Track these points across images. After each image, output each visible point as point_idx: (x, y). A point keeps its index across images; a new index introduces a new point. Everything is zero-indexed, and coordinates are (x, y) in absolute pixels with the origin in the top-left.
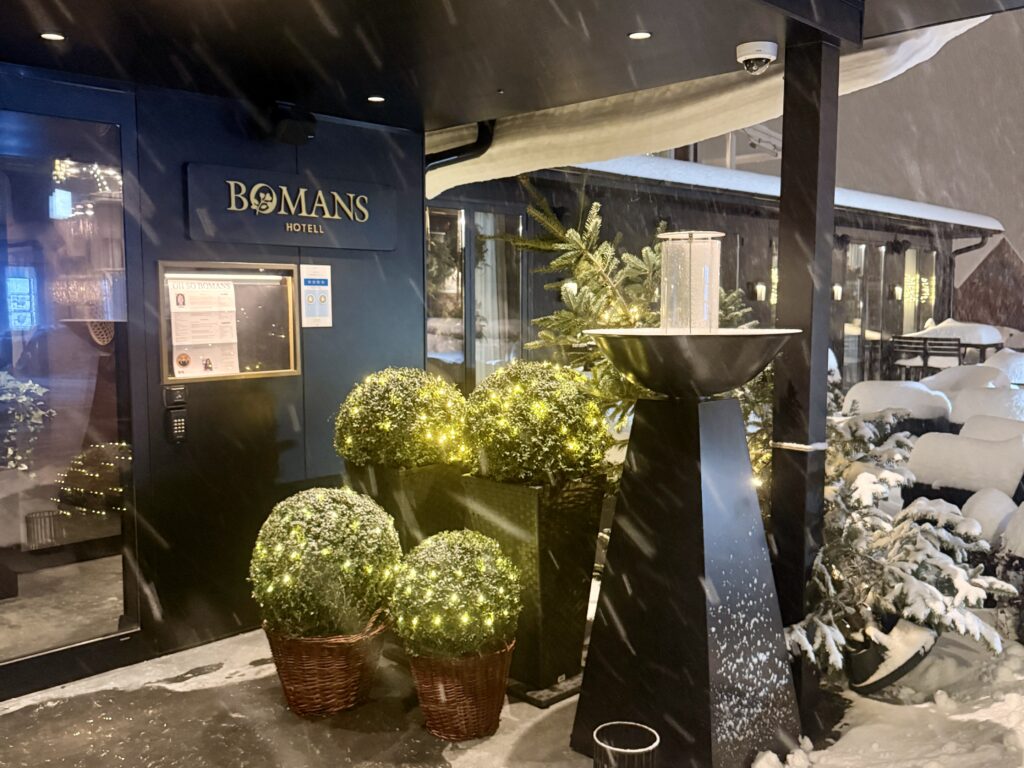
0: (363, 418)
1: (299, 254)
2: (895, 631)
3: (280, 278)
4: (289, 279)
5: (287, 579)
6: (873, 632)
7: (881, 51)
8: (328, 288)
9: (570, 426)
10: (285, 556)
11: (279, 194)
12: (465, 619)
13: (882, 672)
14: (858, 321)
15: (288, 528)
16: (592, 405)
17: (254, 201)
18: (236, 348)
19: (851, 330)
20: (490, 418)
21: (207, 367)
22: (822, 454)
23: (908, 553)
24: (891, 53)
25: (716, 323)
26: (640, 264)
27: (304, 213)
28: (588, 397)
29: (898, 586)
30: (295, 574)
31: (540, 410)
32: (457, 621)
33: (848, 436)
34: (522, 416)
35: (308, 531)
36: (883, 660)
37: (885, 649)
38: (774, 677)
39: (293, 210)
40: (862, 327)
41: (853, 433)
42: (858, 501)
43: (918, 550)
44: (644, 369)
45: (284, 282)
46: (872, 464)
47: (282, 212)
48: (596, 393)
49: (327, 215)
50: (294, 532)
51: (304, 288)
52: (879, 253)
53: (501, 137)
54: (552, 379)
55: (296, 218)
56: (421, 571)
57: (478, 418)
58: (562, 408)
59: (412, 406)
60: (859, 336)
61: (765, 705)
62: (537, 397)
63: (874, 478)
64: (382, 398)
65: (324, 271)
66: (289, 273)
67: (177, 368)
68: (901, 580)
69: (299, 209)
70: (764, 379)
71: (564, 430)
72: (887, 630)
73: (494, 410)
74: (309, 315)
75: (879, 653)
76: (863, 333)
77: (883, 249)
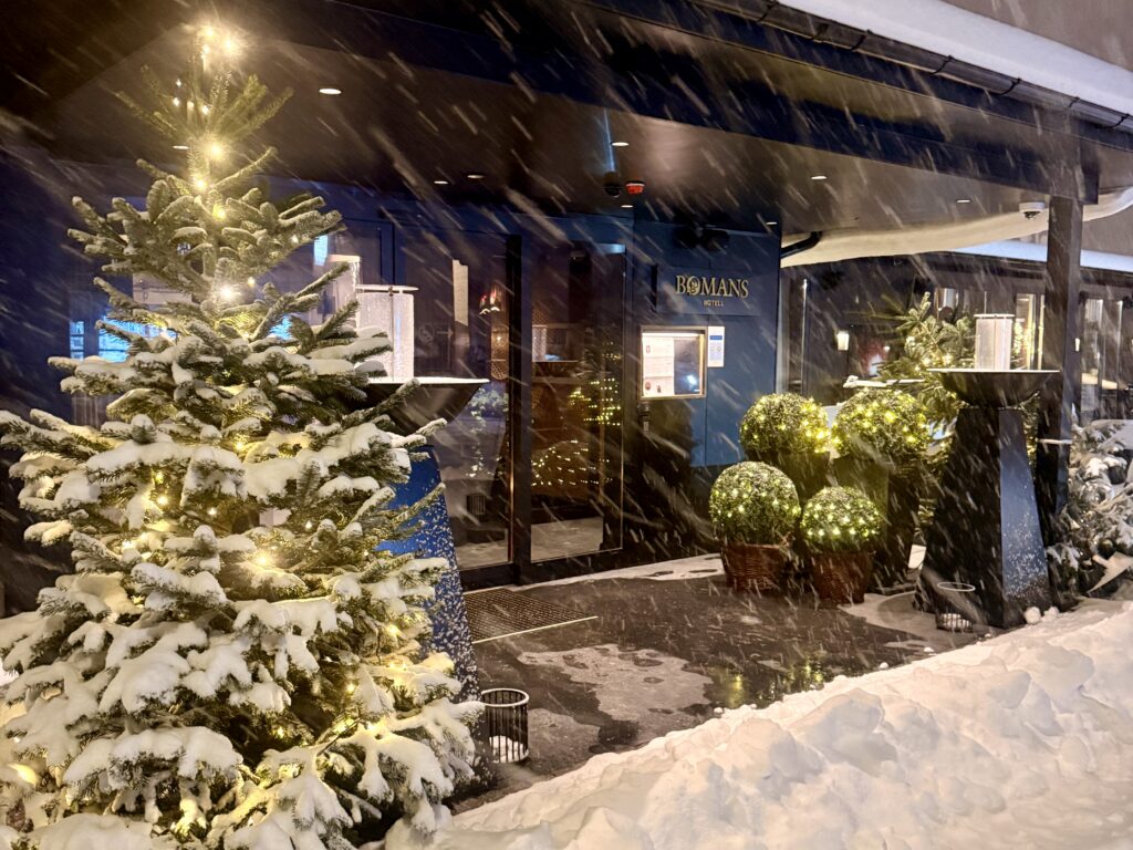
0: (766, 423)
1: (708, 320)
2: (1112, 559)
3: (696, 335)
4: (702, 336)
5: (741, 509)
6: (1097, 558)
7: (1111, 195)
8: (722, 342)
9: (910, 427)
10: (740, 496)
11: (702, 281)
12: (852, 532)
13: (1104, 581)
14: (1095, 372)
15: (739, 482)
16: (921, 415)
17: (689, 287)
18: (672, 381)
19: (1089, 379)
20: (858, 422)
21: (659, 390)
22: (1067, 447)
23: (1121, 510)
24: (1118, 197)
25: (1008, 365)
26: (955, 330)
27: (714, 294)
28: (919, 411)
29: (1114, 527)
30: (746, 506)
31: (890, 417)
32: (848, 533)
33: (1085, 438)
34: (878, 420)
35: (752, 483)
36: (1103, 575)
37: (1105, 568)
38: (1037, 570)
39: (708, 292)
40: (1099, 377)
41: (1088, 436)
42: (1090, 474)
43: (1127, 508)
44: (964, 390)
45: (698, 338)
46: (1100, 454)
47: (703, 293)
48: (924, 408)
49: (725, 294)
50: (743, 484)
51: (710, 341)
52: (1118, 306)
53: (829, 235)
54: (897, 399)
55: (708, 297)
56: (824, 505)
57: (849, 422)
58: (904, 416)
59: (798, 417)
60: (1096, 386)
61: (1032, 583)
62: (888, 409)
63: (1100, 461)
64: (778, 410)
65: (720, 330)
66: (703, 332)
67: (645, 390)
68: (1116, 523)
69: (711, 292)
70: (1033, 401)
71: (906, 429)
72: (1107, 558)
73: (861, 417)
74: (712, 359)
75: (1101, 570)
76: (1100, 382)
77: (1121, 303)
